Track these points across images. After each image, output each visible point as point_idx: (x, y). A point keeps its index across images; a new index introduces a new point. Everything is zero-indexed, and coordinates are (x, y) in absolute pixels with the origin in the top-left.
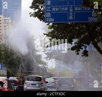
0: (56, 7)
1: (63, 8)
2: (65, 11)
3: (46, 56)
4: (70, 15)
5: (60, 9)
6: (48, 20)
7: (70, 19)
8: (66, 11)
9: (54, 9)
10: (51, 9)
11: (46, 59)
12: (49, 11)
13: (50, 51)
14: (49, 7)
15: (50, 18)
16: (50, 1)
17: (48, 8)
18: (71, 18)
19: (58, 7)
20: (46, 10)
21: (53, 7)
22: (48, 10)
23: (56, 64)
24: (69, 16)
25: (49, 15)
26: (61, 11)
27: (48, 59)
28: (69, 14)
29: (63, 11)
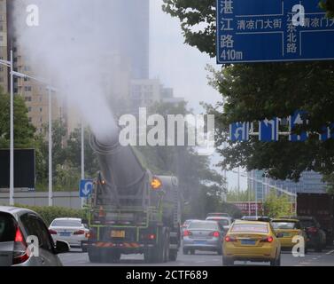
0: (249, 19)
1: (268, 22)
2: (273, 30)
3: (222, 159)
4: (290, 40)
5: (259, 24)
6: (227, 55)
7: (289, 51)
8: (277, 29)
9: (242, 24)
10: (234, 24)
11: (221, 167)
12: (229, 29)
13: (234, 145)
14: (229, 20)
15: (231, 49)
16: (231, 2)
17: (226, 22)
18: (291, 48)
19: (254, 19)
20: (220, 27)
21: (240, 19)
22: (226, 27)
23: (249, 181)
24: (286, 43)
25: (227, 40)
26: (264, 30)
27: (228, 166)
28: (286, 38)
29: (269, 29)
